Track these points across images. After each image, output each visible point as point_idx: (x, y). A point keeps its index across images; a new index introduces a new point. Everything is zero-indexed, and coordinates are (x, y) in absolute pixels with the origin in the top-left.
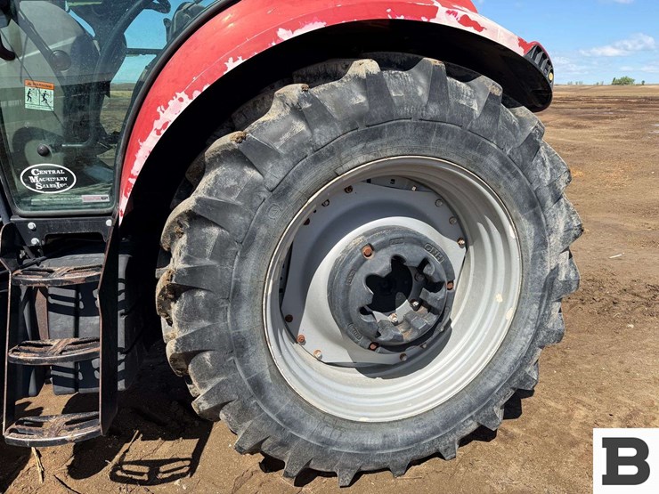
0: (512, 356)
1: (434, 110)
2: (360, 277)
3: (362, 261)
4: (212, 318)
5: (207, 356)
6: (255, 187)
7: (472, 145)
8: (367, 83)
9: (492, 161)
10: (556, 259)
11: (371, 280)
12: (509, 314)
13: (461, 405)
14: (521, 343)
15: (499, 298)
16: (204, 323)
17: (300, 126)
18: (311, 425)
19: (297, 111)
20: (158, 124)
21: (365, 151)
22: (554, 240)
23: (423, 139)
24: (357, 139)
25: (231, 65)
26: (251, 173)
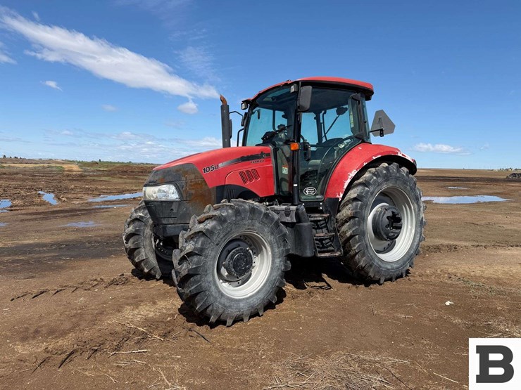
0: (416, 244)
1: (398, 175)
2: (385, 216)
3: (385, 213)
4: (359, 226)
5: (357, 236)
6: (368, 191)
7: (405, 183)
8: (387, 169)
9: (408, 187)
10: (422, 215)
11: (388, 217)
12: (413, 231)
13: (406, 259)
14: (417, 239)
15: (409, 227)
16: (357, 227)
17: (375, 178)
18: (376, 260)
19: (374, 174)
20: (350, 177)
21: (386, 184)
22: (422, 209)
23: (396, 182)
24: (385, 181)
25: (365, 164)
26: (367, 188)
